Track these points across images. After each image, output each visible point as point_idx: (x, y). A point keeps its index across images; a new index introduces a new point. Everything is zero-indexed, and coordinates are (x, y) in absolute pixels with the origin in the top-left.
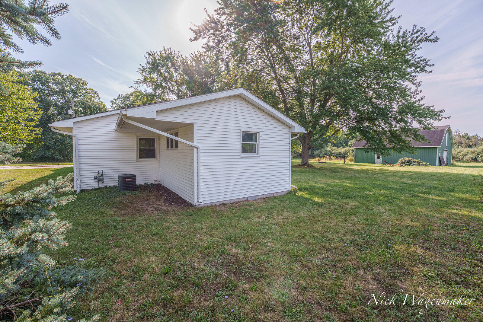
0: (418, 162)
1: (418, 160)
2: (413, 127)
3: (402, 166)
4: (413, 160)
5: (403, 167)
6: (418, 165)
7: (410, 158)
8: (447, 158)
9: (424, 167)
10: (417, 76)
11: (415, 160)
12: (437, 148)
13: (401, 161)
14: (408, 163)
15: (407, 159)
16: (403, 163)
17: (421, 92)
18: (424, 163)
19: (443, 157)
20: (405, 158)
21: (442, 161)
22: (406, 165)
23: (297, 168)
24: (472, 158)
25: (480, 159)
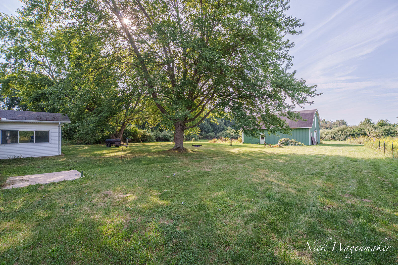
0: (294, 142)
1: (295, 141)
2: (287, 104)
3: (280, 146)
4: (290, 141)
5: (282, 147)
6: (295, 145)
7: (288, 139)
8: (317, 137)
9: (299, 147)
10: (289, 51)
11: (292, 140)
12: (309, 128)
13: (281, 141)
14: (287, 143)
15: (286, 139)
16: (282, 143)
17: (292, 66)
18: (300, 143)
19: (314, 137)
20: (284, 138)
21: (313, 140)
22: (285, 145)
23: (163, 154)
24: (331, 137)
25: (336, 138)
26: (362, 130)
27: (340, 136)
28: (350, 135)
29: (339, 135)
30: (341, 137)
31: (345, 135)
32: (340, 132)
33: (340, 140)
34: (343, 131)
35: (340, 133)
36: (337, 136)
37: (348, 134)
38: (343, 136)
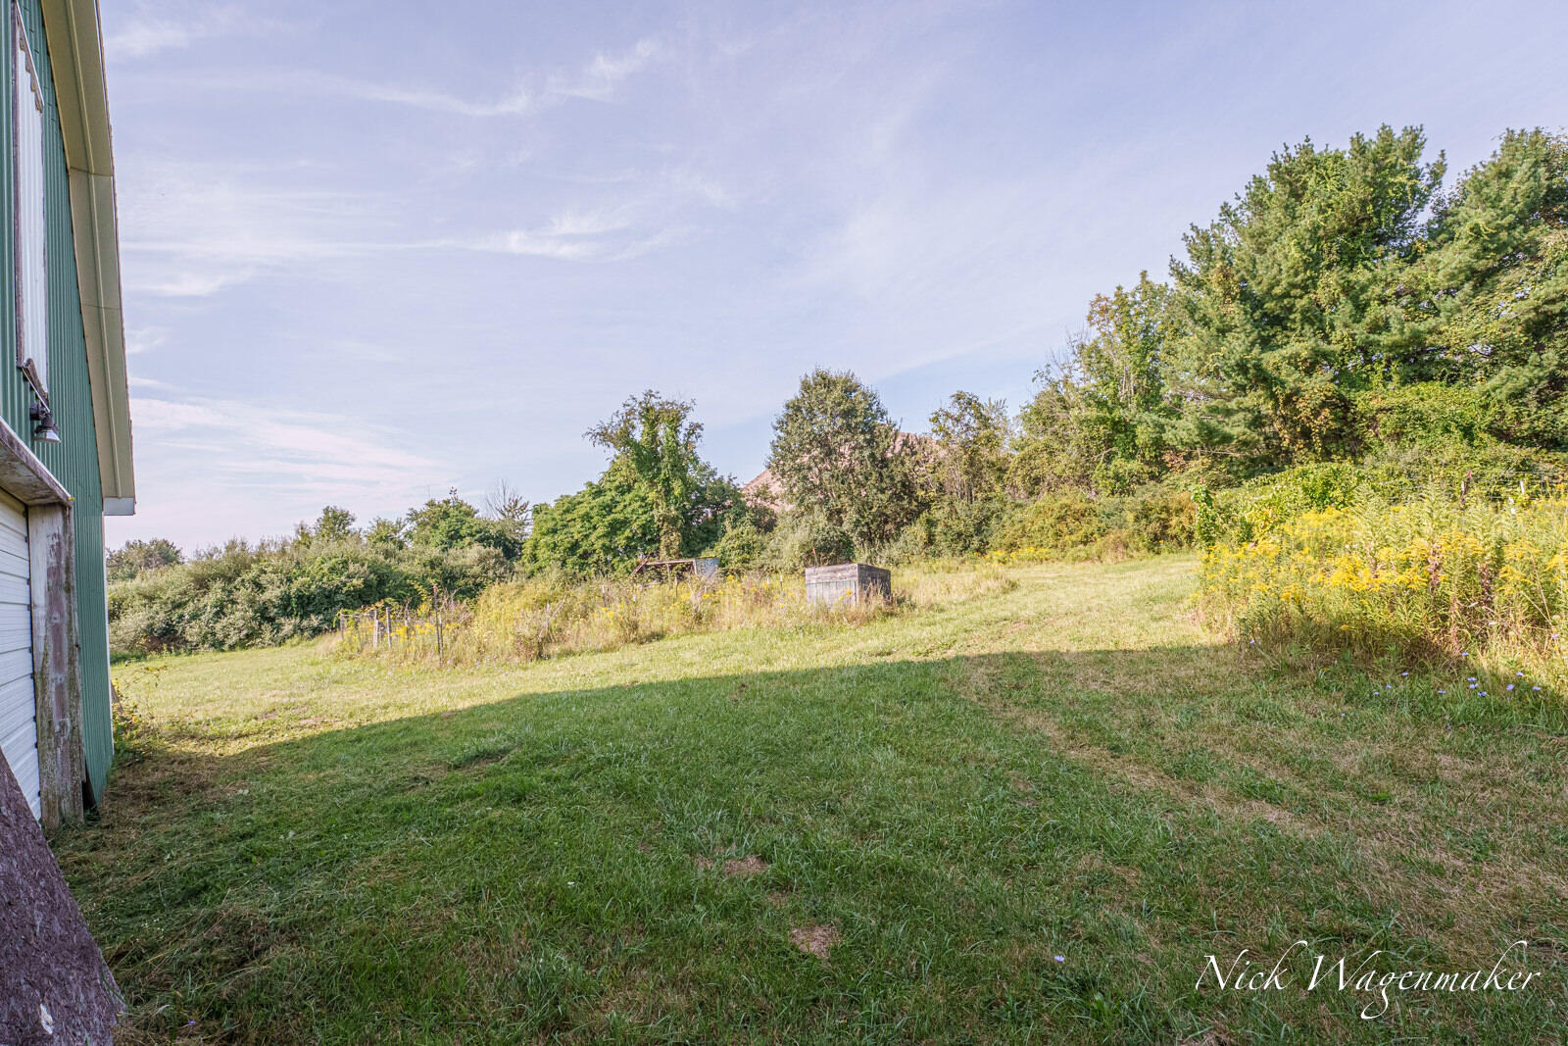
24: (149, 630)
25: (192, 633)
26: (352, 568)
27: (220, 613)
28: (286, 606)
29: (210, 611)
30: (224, 621)
31: (252, 602)
32: (218, 585)
33: (218, 645)
34: (230, 580)
35: (216, 592)
36: (195, 617)
37: (272, 594)
38: (239, 616)
